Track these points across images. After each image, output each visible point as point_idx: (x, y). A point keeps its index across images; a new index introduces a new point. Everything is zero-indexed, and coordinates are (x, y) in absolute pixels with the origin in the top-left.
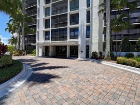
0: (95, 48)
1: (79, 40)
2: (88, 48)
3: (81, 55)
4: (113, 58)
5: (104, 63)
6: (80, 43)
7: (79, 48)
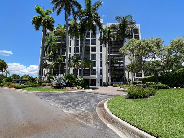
0: (104, 81)
1: (96, 76)
2: (101, 80)
3: (98, 84)
4: (112, 85)
5: (109, 86)
6: (97, 78)
7: (97, 80)
